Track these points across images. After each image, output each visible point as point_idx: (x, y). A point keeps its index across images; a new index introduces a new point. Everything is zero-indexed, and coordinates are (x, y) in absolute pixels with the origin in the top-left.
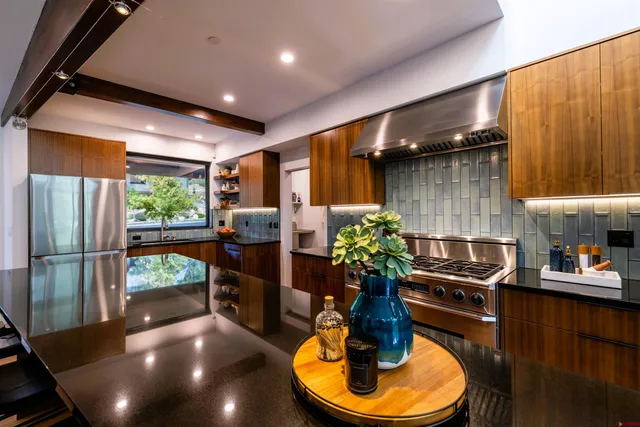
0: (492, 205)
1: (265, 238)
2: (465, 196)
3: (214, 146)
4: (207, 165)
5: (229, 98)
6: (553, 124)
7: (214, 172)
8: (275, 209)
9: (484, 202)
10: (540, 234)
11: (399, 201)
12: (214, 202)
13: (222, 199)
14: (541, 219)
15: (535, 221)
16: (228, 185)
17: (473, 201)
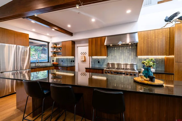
0: (132, 57)
1: (69, 65)
2: (126, 55)
3: (51, 37)
4: (48, 43)
5: (69, 26)
6: (145, 43)
7: (51, 45)
8: (73, 57)
9: (130, 57)
10: (140, 63)
11: (111, 56)
12: (51, 54)
13: (54, 54)
14: (141, 60)
15: (139, 60)
16: (56, 49)
17: (128, 56)
